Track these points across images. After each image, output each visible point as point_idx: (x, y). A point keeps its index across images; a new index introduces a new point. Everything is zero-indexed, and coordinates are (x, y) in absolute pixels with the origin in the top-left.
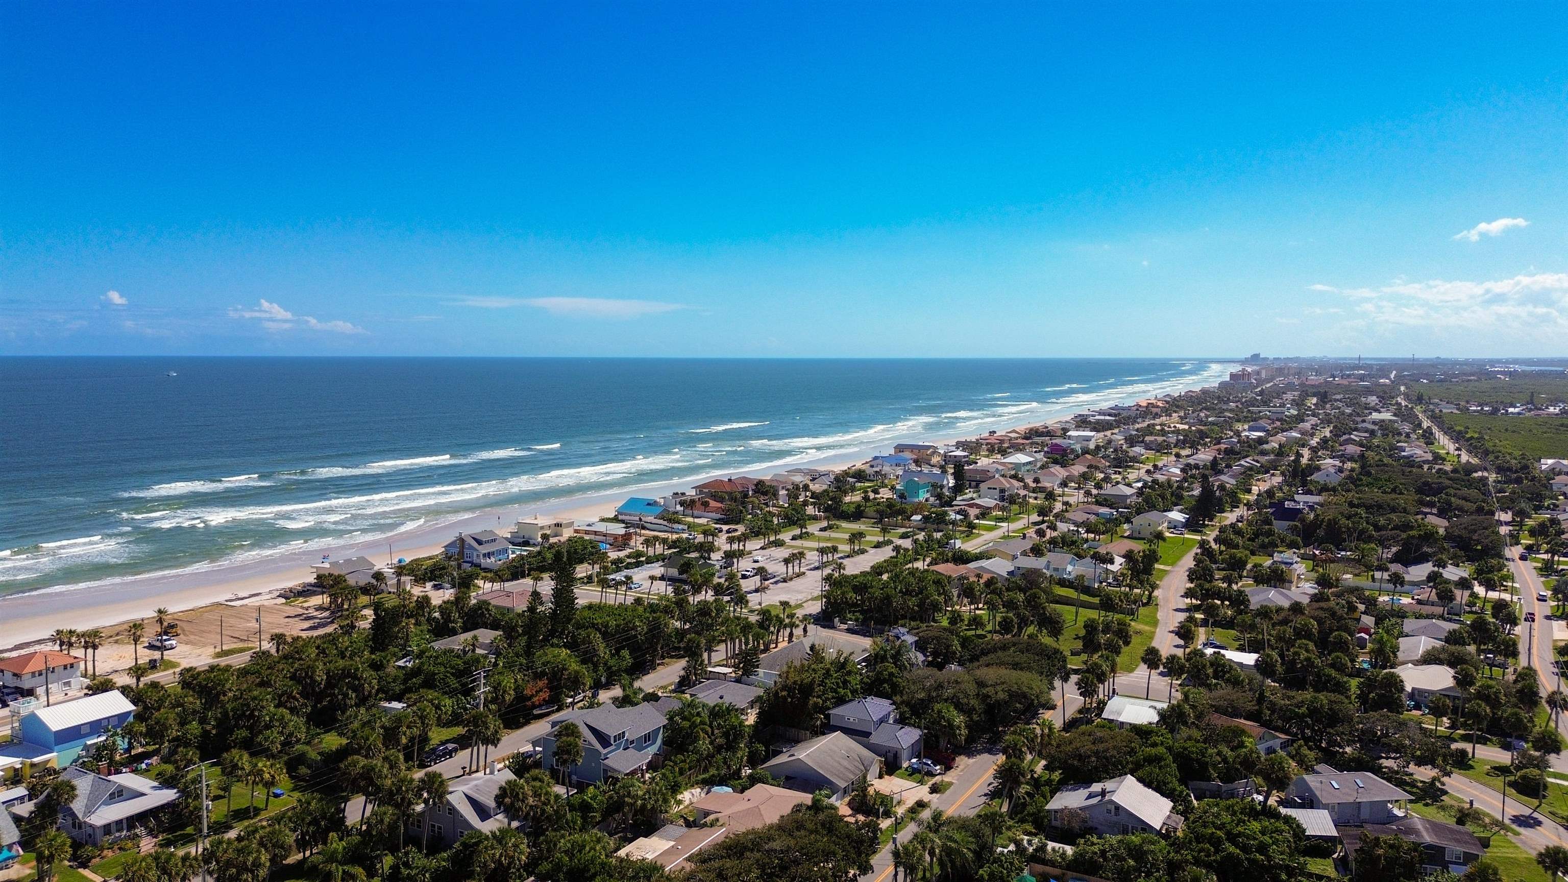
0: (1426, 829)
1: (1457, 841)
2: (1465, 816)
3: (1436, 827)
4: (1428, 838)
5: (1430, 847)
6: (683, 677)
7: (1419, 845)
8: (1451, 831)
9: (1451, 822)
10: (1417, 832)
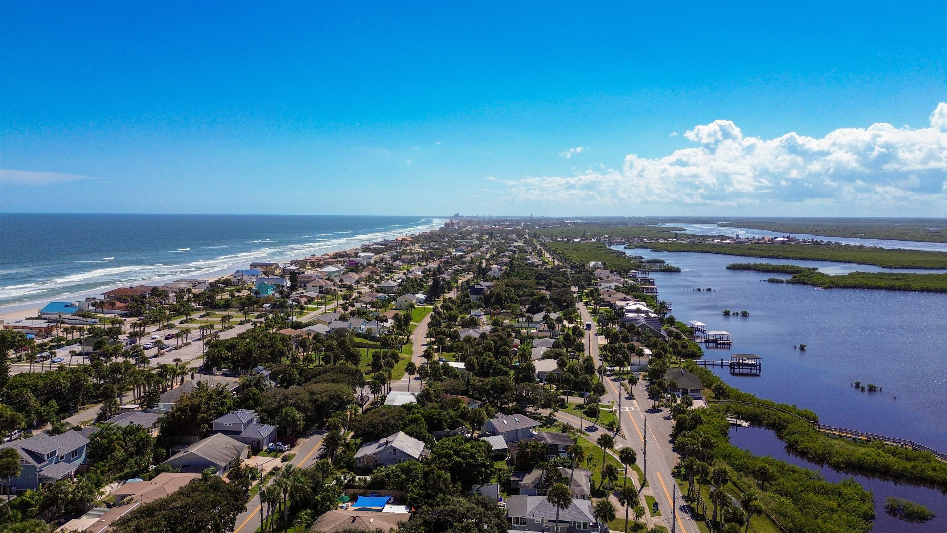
0: (549, 437)
1: (563, 440)
2: (566, 428)
3: (553, 436)
4: (549, 441)
5: (551, 445)
6: (101, 414)
7: (546, 444)
8: (559, 436)
9: (560, 432)
10: (544, 439)
